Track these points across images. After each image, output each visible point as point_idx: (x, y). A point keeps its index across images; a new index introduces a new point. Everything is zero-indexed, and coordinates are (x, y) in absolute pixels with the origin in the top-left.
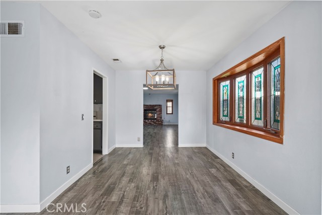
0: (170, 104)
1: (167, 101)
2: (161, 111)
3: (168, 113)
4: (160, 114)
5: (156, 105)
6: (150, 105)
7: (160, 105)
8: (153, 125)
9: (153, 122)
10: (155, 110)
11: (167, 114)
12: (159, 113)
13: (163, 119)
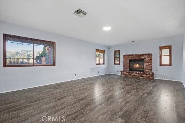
0: (166, 52)
1: (161, 48)
2: (151, 61)
3: (163, 63)
4: (149, 65)
5: (143, 55)
6: (136, 55)
7: (149, 54)
8: (138, 78)
9: (139, 74)
10: (143, 60)
11: (161, 65)
12: (147, 64)
13: (153, 71)
